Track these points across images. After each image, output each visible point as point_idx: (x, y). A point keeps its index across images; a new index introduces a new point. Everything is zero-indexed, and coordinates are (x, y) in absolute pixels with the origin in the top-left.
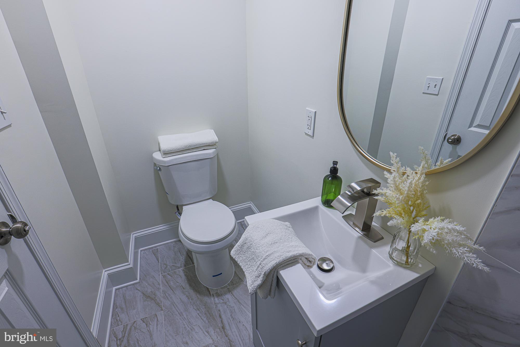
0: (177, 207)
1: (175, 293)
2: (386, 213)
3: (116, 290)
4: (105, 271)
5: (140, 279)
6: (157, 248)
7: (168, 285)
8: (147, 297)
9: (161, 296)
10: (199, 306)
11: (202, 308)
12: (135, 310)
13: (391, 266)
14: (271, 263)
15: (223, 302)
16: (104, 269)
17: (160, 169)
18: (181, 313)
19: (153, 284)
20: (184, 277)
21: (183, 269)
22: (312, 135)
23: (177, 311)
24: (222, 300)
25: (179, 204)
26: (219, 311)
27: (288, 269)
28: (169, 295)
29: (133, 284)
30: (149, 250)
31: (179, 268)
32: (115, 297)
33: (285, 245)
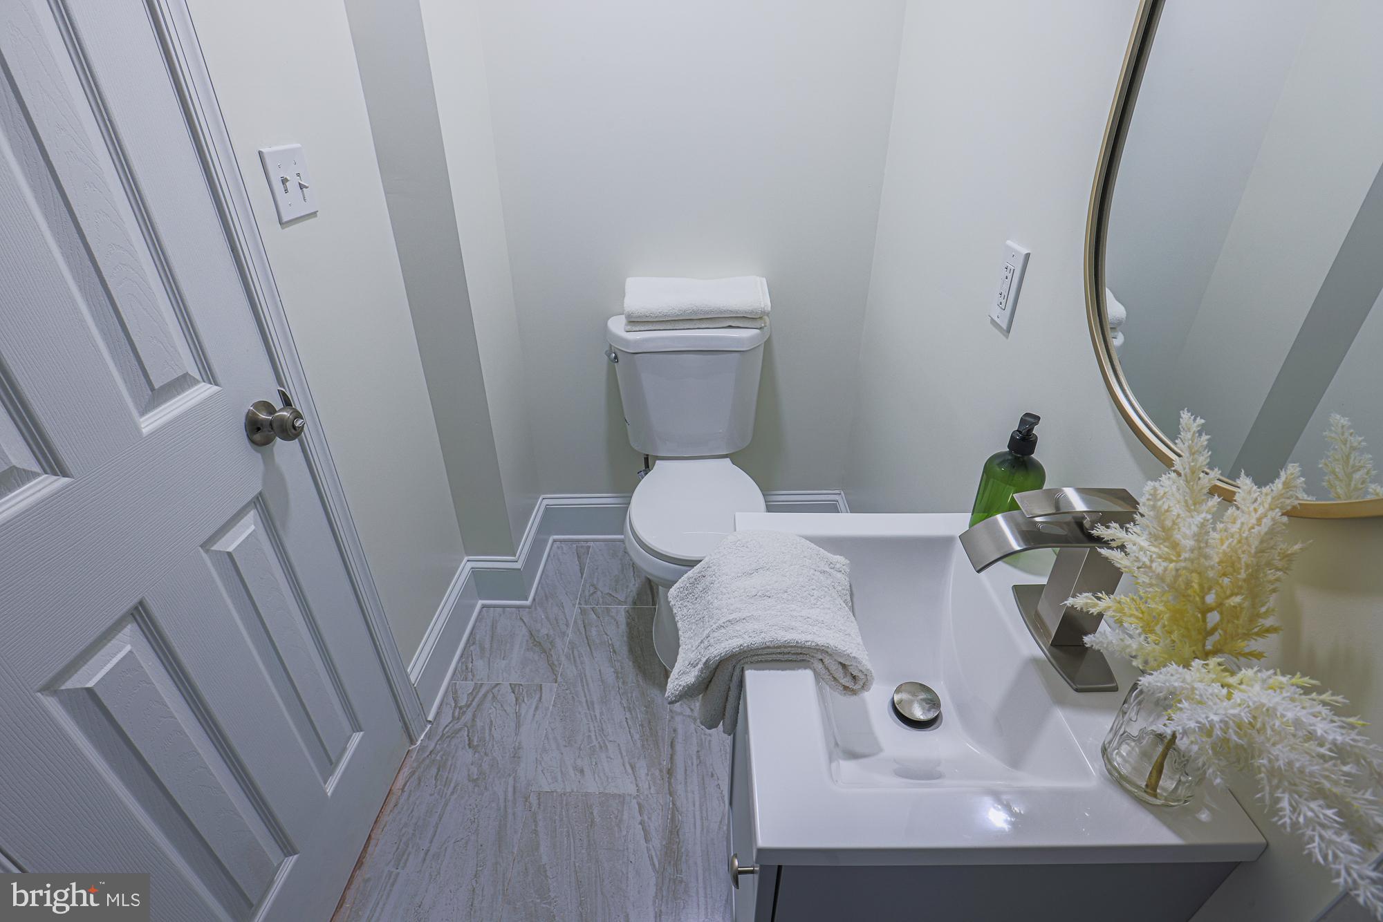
0: (646, 459)
1: (595, 655)
2: (1109, 607)
3: (484, 606)
4: (468, 561)
5: (534, 600)
6: (589, 544)
7: (586, 633)
8: (535, 643)
9: (564, 651)
10: (634, 703)
11: (638, 710)
12: (504, 662)
13: (1092, 776)
14: (730, 641)
15: (690, 714)
16: (468, 554)
17: (616, 357)
18: (592, 703)
19: (557, 620)
20: (623, 627)
21: (627, 609)
22: (1004, 326)
23: (585, 697)
24: (689, 710)
25: (650, 453)
26: (675, 731)
27: (772, 672)
28: (580, 656)
29: (518, 607)
30: (571, 545)
31: (620, 603)
32: (476, 621)
33: (787, 610)
